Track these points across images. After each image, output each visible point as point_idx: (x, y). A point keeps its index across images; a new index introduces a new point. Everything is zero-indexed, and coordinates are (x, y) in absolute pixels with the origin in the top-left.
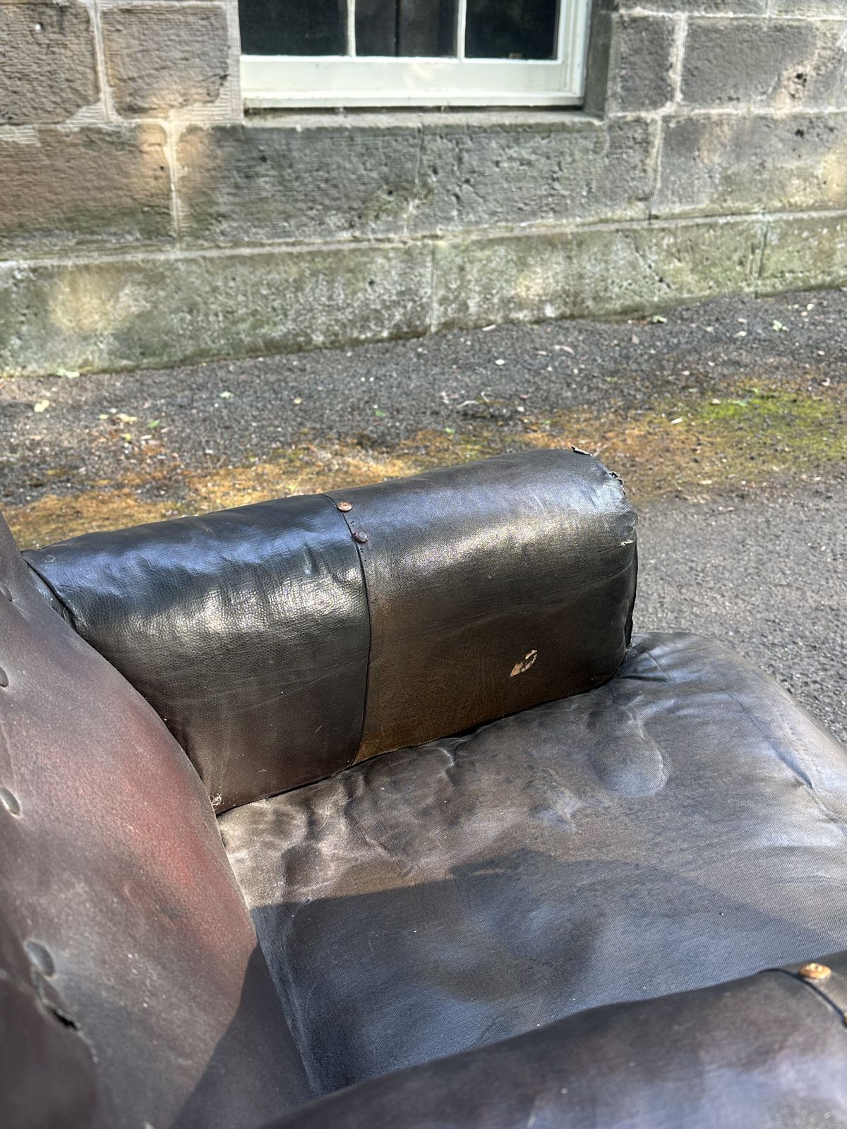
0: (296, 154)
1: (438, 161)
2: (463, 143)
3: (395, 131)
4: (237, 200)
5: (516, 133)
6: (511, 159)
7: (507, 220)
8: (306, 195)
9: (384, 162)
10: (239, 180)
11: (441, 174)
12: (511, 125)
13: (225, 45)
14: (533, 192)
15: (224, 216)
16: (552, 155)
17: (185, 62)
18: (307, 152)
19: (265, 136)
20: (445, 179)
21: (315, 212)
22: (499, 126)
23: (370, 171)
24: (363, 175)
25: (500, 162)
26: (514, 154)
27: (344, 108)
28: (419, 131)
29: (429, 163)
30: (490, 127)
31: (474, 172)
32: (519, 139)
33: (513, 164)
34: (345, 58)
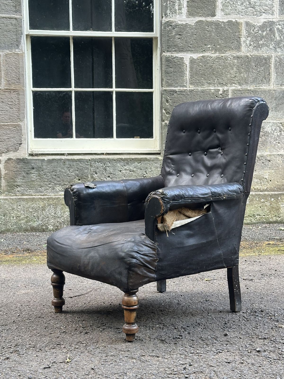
0: (44, 167)
1: (97, 170)
2: (107, 164)
3: (80, 160)
4: (24, 181)
5: (127, 161)
6: (126, 169)
8: (48, 180)
9: (77, 170)
10: (24, 175)
11: (98, 174)
12: (125, 159)
13: (21, 135)
15: (19, 186)
16: (143, 169)
17: (8, 140)
18: (49, 166)
19: (34, 161)
20: (100, 176)
21: (51, 185)
22: (120, 159)
23: (71, 172)
24: (69, 174)
25: (121, 170)
26: (127, 168)
27: (68, 154)
28: (89, 160)
29: (94, 170)
30: (117, 159)
31: (111, 174)
32: (129, 163)
33: (127, 171)
34: (72, 139)
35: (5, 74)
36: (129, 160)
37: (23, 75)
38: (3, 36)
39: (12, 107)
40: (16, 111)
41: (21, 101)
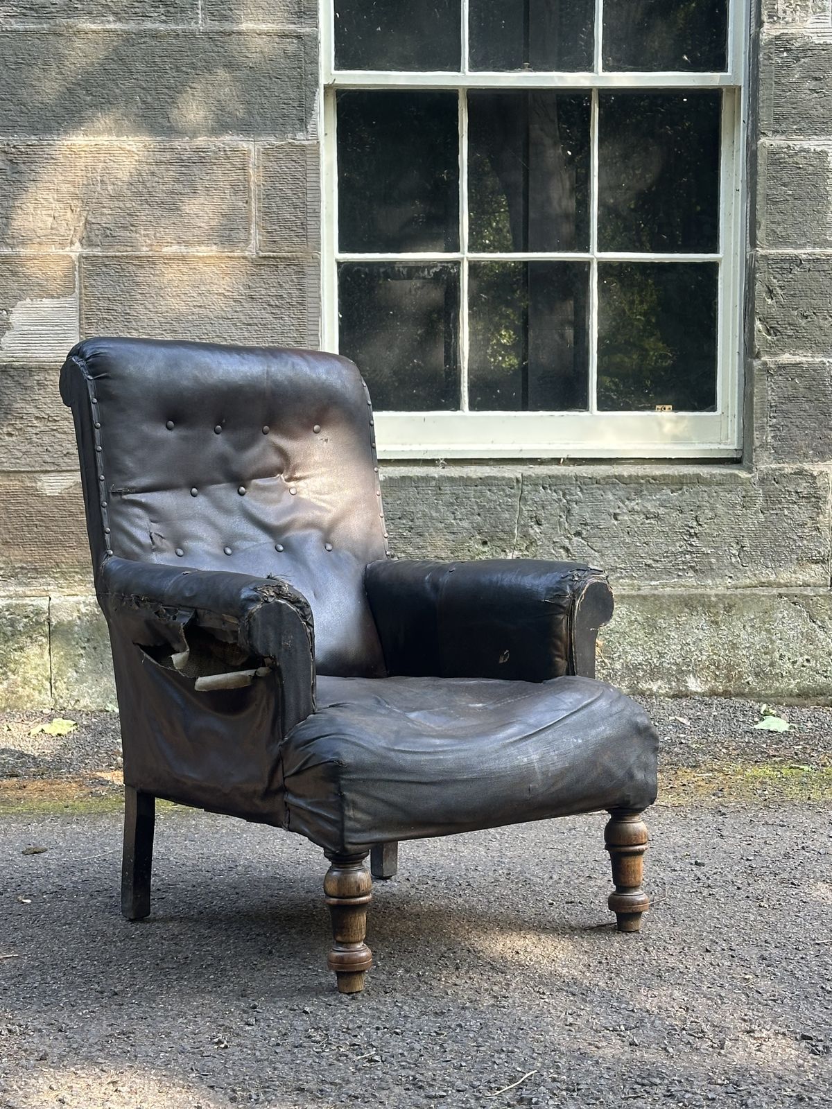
1: (542, 512)
2: (572, 495)
3: (489, 481)
5: (638, 486)
6: (632, 511)
7: (632, 577)
9: (477, 511)
11: (545, 525)
12: (630, 476)
14: (664, 548)
16: (686, 509)
18: (389, 500)
20: (551, 531)
22: (616, 477)
23: (460, 520)
24: (452, 524)
25: (618, 514)
26: (636, 507)
27: (446, 460)
28: (518, 481)
29: (530, 513)
30: (604, 479)
31: (585, 525)
32: (641, 491)
33: (636, 517)
34: (458, 413)
35: (262, 209)
36: (642, 481)
37: (317, 215)
38: (258, 93)
39: (282, 313)
40: (292, 328)
41: (310, 295)
